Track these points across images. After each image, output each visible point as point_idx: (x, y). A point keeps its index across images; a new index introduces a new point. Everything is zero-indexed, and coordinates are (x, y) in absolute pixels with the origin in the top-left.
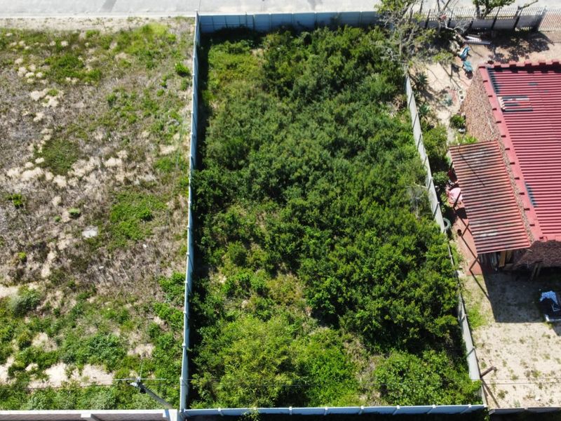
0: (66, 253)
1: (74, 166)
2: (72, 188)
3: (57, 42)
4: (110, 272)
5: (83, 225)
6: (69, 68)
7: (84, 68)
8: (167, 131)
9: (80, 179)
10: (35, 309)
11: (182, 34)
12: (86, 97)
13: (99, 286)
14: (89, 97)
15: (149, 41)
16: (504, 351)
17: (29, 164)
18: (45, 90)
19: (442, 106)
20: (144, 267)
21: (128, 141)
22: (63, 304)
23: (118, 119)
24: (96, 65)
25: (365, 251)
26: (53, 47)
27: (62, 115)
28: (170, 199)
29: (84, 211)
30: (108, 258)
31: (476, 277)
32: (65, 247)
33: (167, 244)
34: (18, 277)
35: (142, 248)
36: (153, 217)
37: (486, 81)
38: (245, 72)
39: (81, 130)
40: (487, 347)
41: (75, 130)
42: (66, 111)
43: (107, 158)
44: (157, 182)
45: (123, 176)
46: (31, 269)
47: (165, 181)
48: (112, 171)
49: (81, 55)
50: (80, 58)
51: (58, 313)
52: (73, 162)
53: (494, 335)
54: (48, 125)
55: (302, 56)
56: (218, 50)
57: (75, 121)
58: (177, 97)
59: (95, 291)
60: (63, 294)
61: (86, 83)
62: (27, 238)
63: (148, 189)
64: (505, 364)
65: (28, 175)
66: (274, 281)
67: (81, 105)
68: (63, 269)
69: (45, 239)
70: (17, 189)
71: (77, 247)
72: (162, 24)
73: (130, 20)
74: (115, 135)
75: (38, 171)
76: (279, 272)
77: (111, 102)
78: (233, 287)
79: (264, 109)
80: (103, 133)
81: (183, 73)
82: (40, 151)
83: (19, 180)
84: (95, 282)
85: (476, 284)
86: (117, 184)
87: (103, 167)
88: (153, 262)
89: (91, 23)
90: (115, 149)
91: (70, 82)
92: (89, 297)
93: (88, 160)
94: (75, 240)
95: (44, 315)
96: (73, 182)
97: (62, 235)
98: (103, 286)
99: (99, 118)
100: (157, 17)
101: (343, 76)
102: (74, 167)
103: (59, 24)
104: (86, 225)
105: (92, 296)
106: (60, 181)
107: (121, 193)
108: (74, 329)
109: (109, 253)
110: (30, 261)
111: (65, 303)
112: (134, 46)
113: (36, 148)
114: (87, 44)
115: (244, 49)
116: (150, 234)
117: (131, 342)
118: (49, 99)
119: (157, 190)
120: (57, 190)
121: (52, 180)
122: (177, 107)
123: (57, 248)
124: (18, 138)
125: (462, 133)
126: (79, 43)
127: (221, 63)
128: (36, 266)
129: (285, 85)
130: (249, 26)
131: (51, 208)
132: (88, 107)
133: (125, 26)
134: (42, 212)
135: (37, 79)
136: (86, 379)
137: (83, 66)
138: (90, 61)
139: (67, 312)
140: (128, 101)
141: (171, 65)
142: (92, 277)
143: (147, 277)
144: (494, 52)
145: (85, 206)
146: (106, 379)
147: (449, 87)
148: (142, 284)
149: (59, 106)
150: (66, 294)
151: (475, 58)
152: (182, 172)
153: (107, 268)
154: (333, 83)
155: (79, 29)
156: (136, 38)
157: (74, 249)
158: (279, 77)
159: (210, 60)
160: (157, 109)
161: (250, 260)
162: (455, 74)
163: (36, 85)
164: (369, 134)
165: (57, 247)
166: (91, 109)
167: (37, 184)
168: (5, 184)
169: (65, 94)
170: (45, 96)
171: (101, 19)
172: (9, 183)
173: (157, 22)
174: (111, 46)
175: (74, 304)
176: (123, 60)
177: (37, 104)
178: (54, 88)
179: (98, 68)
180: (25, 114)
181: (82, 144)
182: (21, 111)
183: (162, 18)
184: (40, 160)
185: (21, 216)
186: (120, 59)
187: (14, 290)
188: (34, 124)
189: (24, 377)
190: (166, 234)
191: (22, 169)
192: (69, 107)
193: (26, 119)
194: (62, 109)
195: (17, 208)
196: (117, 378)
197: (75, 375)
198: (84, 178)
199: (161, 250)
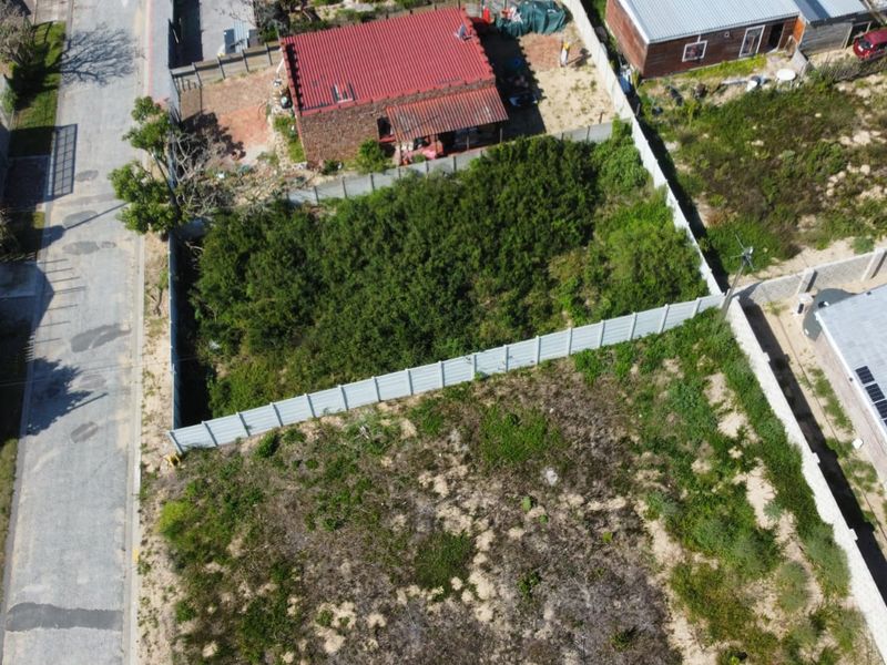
0: (586, 491)
1: (456, 533)
2: (491, 523)
4: (595, 435)
5: (542, 488)
6: (268, 617)
7: (265, 596)
8: (380, 435)
9: (475, 518)
11: (182, 478)
12: (329, 567)
13: (616, 438)
14: (329, 560)
17: (467, 596)
18: (320, 635)
20: (577, 403)
21: (402, 479)
22: (651, 466)
23: (366, 505)
24: (257, 581)
27: (367, 588)
28: (481, 405)
29: (523, 494)
30: (578, 443)
32: (578, 497)
33: (543, 390)
34: (636, 531)
35: (555, 413)
36: (511, 415)
39: (393, 548)
41: (395, 554)
42: (358, 584)
43: (437, 495)
44: (460, 427)
45: (460, 467)
46: (620, 523)
47: (457, 418)
48: (453, 485)
49: (235, 611)
50: (244, 609)
51: (664, 468)
52: (450, 536)
54: (388, 601)
57: (378, 563)
58: (317, 441)
59: (624, 440)
60: (639, 471)
61: (298, 578)
62: (580, 546)
63: (472, 433)
65: (484, 589)
66: (560, 280)
67: (345, 568)
68: (608, 484)
69: (576, 523)
70: (508, 595)
71: (573, 484)
72: (157, 516)
73: (146, 569)
74: (393, 500)
75: (476, 577)
76: (550, 278)
77: (335, 525)
80: (394, 516)
81: (272, 446)
82: (439, 590)
83: (495, 598)
84: (613, 444)
86: (472, 471)
87: (452, 495)
88: (569, 395)
90: (419, 491)
91: (298, 604)
92: (633, 443)
93: (443, 519)
94: (565, 490)
96: (483, 523)
97: (565, 506)
98: (615, 435)
99: (366, 532)
102: (459, 532)
104: (541, 485)
105: (630, 440)
106: (484, 541)
107: (487, 461)
108: (677, 437)
109: (571, 445)
110: (611, 528)
111: (649, 464)
112: (214, 537)
113: (437, 599)
115: (221, 384)
116: (535, 411)
117: (669, 379)
118: (340, 619)
119: (472, 422)
120: (500, 540)
121: (485, 552)
122: (335, 436)
123: (584, 504)
124: (422, 634)
125: (343, 164)
126: (207, 627)
128: (614, 519)
129: (297, 315)
131: (530, 535)
132: (349, 555)
134: (541, 546)
135: (297, 657)
136: (726, 394)
137: (261, 599)
138: (248, 591)
139: (658, 459)
140: (331, 503)
142: (607, 451)
143: (589, 395)
145: (515, 496)
146: (718, 379)
148: (599, 398)
149: (351, 599)
150: (637, 469)
152: (439, 403)
153: (592, 439)
155: (168, 643)
156: (195, 540)
157: (578, 486)
160: (342, 459)
161: (543, 303)
163: (315, 653)
165: (582, 505)
166: (351, 550)
167: (496, 570)
168: (506, 616)
169: (326, 601)
170: (334, 628)
171: (142, 619)
172: (503, 609)
173: (151, 525)
174: (213, 572)
175: (647, 454)
176: (246, 540)
177: (353, 634)
178: (313, 624)
179: (263, 574)
180: (376, 643)
181: (418, 537)
182: (370, 653)
183: (141, 522)
184: (457, 583)
185: (551, 568)
186: (243, 547)
187: (654, 526)
188: (391, 622)
189: (750, 452)
190: (530, 394)
191: (477, 603)
192: (352, 582)
193: (385, 639)
194: (357, 591)
195: (540, 579)
196: (712, 372)
197: (726, 406)
198: (473, 513)
199: (551, 394)
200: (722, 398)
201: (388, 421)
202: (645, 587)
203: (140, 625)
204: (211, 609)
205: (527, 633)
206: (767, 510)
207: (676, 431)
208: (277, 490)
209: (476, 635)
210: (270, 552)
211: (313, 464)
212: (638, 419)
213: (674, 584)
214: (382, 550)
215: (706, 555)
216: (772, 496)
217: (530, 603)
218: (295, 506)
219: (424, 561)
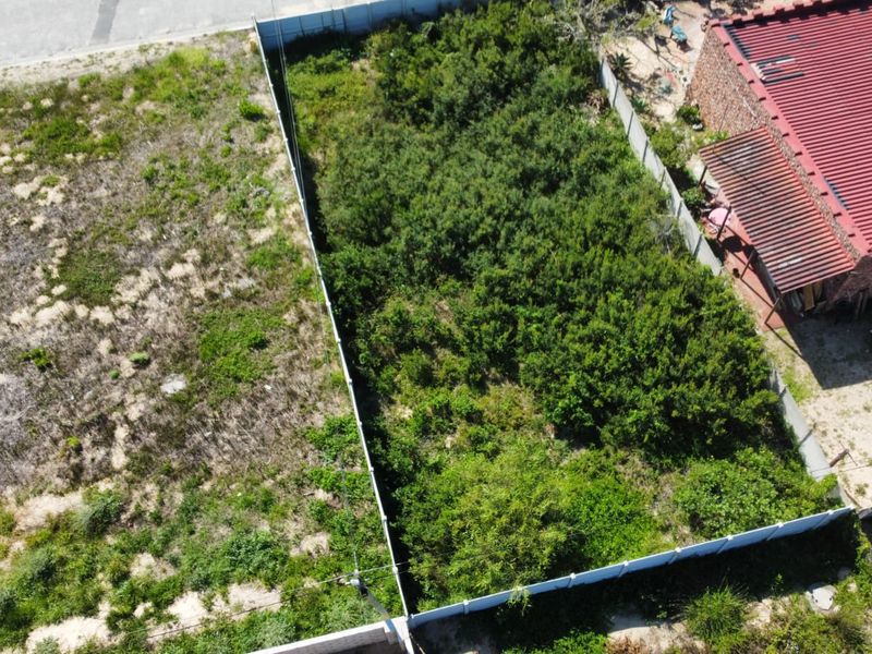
0: (144, 424)
1: (119, 287)
2: (124, 322)
3: (34, 102)
4: (223, 439)
5: (159, 376)
6: (66, 139)
7: (91, 135)
8: (253, 207)
9: (134, 306)
10: (119, 520)
11: (233, 57)
12: (106, 180)
13: (213, 463)
14: (114, 179)
15: (184, 77)
17: (43, 299)
18: (36, 179)
19: (659, 97)
20: (276, 419)
21: (196, 233)
22: (162, 503)
23: (169, 203)
24: (108, 127)
25: (617, 323)
26: (30, 110)
27: (75, 213)
28: (287, 309)
29: (155, 354)
30: (215, 417)
31: (777, 331)
32: (139, 415)
33: (302, 377)
34: (76, 477)
35: (264, 391)
36: (269, 342)
37: (728, 44)
38: (350, 98)
39: (113, 231)
40: (821, 428)
41: (105, 232)
42: (81, 205)
43: (169, 266)
44: (258, 287)
45: (203, 288)
46: (93, 460)
47: (271, 284)
48: (181, 283)
49: (80, 115)
50: (80, 121)
51: (158, 519)
52: (116, 282)
53: (826, 409)
54: (56, 232)
55: (433, 59)
56: (298, 72)
57: (100, 219)
58: (254, 153)
59: (208, 472)
60: (158, 488)
61: (101, 158)
62: (72, 413)
63: (249, 300)
65: (45, 316)
66: (486, 397)
67: (102, 192)
68: (146, 449)
69: (103, 410)
70: (34, 341)
71: (159, 411)
72: (197, 47)
73: (143, 50)
74: (171, 228)
75: (61, 306)
76: (488, 384)
77: (150, 179)
78: (427, 420)
79: (398, 146)
80: (151, 229)
81: (254, 116)
82: (55, 274)
83: (34, 327)
84: (205, 459)
85: (780, 342)
86: (196, 302)
87: (165, 280)
88: (288, 409)
89: (80, 65)
90: (177, 250)
91: (74, 160)
92: (202, 484)
93: (138, 274)
94: (153, 402)
95: (135, 527)
96: (124, 313)
97: (129, 398)
98: (219, 462)
99: (137, 206)
100: (185, 38)
101: (506, 76)
102: (119, 290)
103: (28, 74)
104: (164, 374)
105: (206, 480)
106: (102, 315)
107: (206, 317)
108: (193, 537)
109: (214, 409)
110: (88, 449)
111: (166, 500)
112: (161, 89)
113: (47, 273)
114: (85, 97)
115: (338, 64)
116: (271, 368)
117: (291, 536)
118: (46, 193)
119: (264, 300)
120: (100, 330)
121: (88, 317)
122: (258, 168)
123: (126, 419)
124: (12, 263)
125: (698, 130)
126: (70, 97)
127: (310, 89)
128: (100, 454)
129: (419, 106)
130: (337, 27)
131: (99, 360)
132: (114, 195)
133: (140, 60)
134: (85, 370)
135: (18, 164)
136: (239, 608)
137: (88, 133)
138: (98, 122)
139: (172, 514)
140: (178, 173)
141: (230, 108)
142: (197, 451)
143: (286, 433)
144: (710, 8)
145: (153, 346)
147: (659, 69)
148: (281, 447)
149: (67, 201)
150: (162, 487)
151: (685, 21)
152: (294, 265)
153: (217, 434)
154: (494, 89)
155: (65, 76)
156: (162, 76)
157: (155, 415)
158: (408, 94)
159: (289, 88)
160: (229, 177)
161: (440, 374)
162: (662, 49)
163: (19, 175)
164: (569, 154)
165: (126, 417)
166: (120, 196)
167: (65, 327)
168: (10, 337)
169: (71, 181)
170: (39, 189)
171: (95, 56)
172: (18, 334)
173: (188, 45)
174: (124, 93)
175: (180, 499)
176: (151, 113)
177: (28, 205)
178: (49, 173)
179: (113, 131)
180: (14, 223)
181: (122, 252)
182: (5, 219)
183: (193, 38)
184: (59, 290)
185: (53, 381)
186: (145, 112)
187: (75, 499)
188: (33, 235)
189: (136, 627)
190: (297, 363)
191: (32, 309)
192: (84, 199)
193: (17, 231)
194: (74, 204)
195: (43, 370)
197: (219, 604)
198: (140, 303)
199: (295, 388)
200: (233, 600)
201: (274, 215)
206: (50, 641)
207: (202, 536)
208: (202, 129)
210: (135, 133)
211: (228, 152)
212: (236, 491)
214: (113, 222)
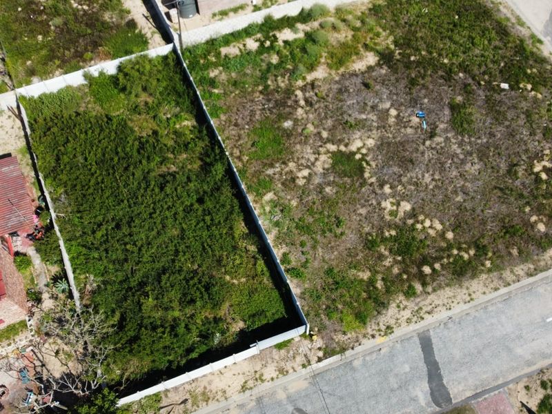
0: (294, 107)
1: (330, 161)
2: (321, 146)
3: (436, 270)
7: (388, 250)
8: (277, 210)
9: (320, 154)
10: (290, 73)
12: (364, 220)
13: (261, 96)
14: (360, 220)
16: (6, 138)
17: (364, 151)
18: (402, 214)
21: (303, 193)
22: (276, 80)
24: (381, 257)
26: (434, 263)
27: (371, 197)
28: (247, 162)
29: (301, 135)
33: (234, 132)
34: (312, 85)
35: (248, 125)
36: (252, 146)
42: (370, 203)
43: (310, 174)
44: (264, 170)
45: (290, 166)
46: (309, 92)
47: (258, 173)
48: (302, 168)
49: (402, 263)
50: (399, 258)
51: (276, 76)
52: (333, 163)
53: (12, 145)
54: (375, 186)
59: (261, 92)
61: (374, 234)
62: (326, 106)
63: (267, 164)
64: (7, 132)
65: (358, 144)
67: (363, 211)
68: (290, 98)
69: (313, 110)
70: (358, 134)
71: (291, 113)
73: (389, 328)
75: (353, 148)
80: (327, 193)
82: (364, 164)
83: (361, 139)
84: (265, 98)
86: (291, 160)
87: (308, 167)
88: (236, 120)
90: (309, 184)
91: (388, 231)
92: (263, 89)
93: (324, 169)
94: (295, 117)
95: (283, 72)
96: (322, 150)
97: (305, 116)
98: (259, 97)
99: (340, 205)
100: (366, 344)
104: (294, 127)
105: (261, 90)
106: (333, 148)
107: (283, 154)
108: (259, 69)
109: (267, 116)
110: (313, 96)
113: (368, 163)
116: (248, 135)
117: (223, 74)
118: (392, 206)
119: (260, 165)
120: (328, 141)
121: (338, 146)
123: (302, 108)
124: (388, 168)
126: (415, 276)
128: (308, 95)
131: (324, 128)
132: (355, 211)
133: (388, 317)
134: (329, 123)
135: (418, 222)
136: (234, 46)
137: (391, 251)
138: (388, 260)
139: (270, 77)
142: (269, 100)
143: (235, 110)
146: (224, 51)
149: (379, 204)
150: (278, 87)
155: (429, 296)
157: (291, 111)
166: (351, 210)
167: (347, 141)
168: (370, 133)
169: (383, 217)
170: (397, 208)
171: (419, 319)
172: (366, 135)
173: (360, 336)
174: (382, 283)
175: (269, 82)
176: (359, 270)
177: (398, 198)
178: (397, 220)
179: (376, 255)
180: (399, 187)
181: (337, 179)
182: (405, 188)
183: (360, 345)
184: (358, 156)
185: (340, 118)
186: (363, 271)
187: (309, 78)
188: (387, 183)
189: (267, 38)
190: (237, 138)
191: (366, 146)
192: (370, 206)
193: (396, 183)
194: (374, 202)
195: (347, 121)
196: (219, 53)
197: (241, 47)
198: (317, 156)
199: (236, 128)
200: (237, 48)
201: (266, 208)
202: (340, 81)
203: (423, 318)
204: (405, 277)
205: (375, 124)
206: (295, 33)
207: (256, 69)
208: (324, 261)
209: (382, 145)
210: (362, 255)
211: (302, 244)
212: (249, 87)
213: (337, 69)
214: (349, 195)
215: (321, 57)
216: (289, 30)
217: (360, 125)
218: (332, 247)
219: (350, 173)
